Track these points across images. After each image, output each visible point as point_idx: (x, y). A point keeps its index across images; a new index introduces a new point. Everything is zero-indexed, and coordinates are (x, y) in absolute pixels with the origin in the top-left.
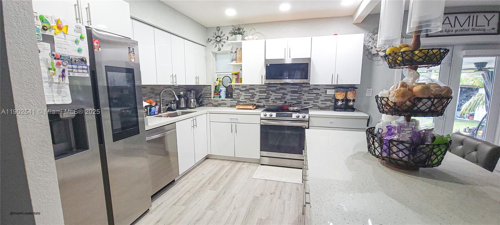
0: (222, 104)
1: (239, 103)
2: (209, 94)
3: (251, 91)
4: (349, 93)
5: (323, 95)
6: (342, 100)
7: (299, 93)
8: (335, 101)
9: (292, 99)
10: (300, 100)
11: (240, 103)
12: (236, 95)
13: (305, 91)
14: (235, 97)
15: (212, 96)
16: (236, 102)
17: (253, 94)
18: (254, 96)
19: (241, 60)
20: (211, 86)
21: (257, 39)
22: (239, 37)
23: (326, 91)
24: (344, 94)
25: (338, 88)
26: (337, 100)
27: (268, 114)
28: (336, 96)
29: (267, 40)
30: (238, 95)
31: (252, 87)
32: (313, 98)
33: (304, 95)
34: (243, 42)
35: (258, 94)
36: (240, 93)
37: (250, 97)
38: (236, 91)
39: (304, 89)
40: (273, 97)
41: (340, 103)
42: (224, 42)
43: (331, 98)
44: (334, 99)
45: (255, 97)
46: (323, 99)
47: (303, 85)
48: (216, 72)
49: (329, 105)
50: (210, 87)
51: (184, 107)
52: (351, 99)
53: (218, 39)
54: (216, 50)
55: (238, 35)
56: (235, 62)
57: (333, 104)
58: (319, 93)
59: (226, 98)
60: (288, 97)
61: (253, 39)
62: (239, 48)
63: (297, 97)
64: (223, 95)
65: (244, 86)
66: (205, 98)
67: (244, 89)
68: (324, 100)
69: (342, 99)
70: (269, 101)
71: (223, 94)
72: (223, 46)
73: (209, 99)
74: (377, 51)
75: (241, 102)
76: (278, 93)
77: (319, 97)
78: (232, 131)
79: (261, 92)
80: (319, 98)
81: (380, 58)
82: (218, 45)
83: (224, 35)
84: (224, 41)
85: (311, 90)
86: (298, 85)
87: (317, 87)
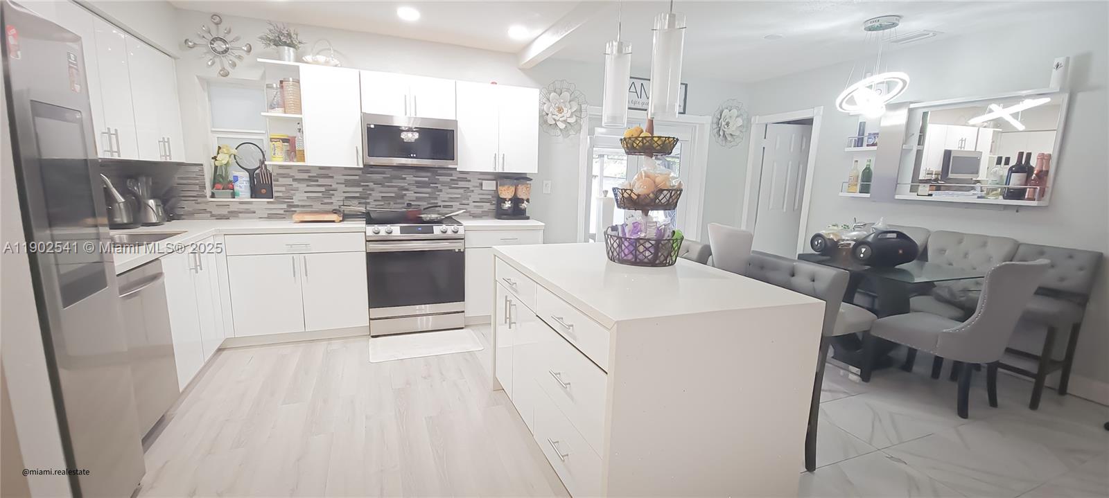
0: (240, 213)
1: (290, 210)
2: (197, 188)
3: (321, 181)
4: (520, 187)
5: (477, 190)
6: (510, 200)
7: (432, 187)
8: (497, 202)
9: (418, 199)
10: (436, 201)
11: (293, 209)
12: (283, 189)
13: (444, 184)
14: (280, 194)
15: (208, 192)
16: (285, 206)
17: (330, 187)
18: (331, 192)
19: (298, 108)
20: (202, 165)
21: (336, 66)
22: (289, 52)
23: (481, 184)
24: (513, 189)
25: (502, 178)
26: (502, 201)
27: (383, 229)
28: (499, 192)
29: (362, 71)
30: (288, 191)
31: (326, 172)
32: (459, 196)
33: (441, 191)
34: (301, 66)
35: (342, 188)
36: (294, 186)
37: (320, 195)
38: (280, 179)
39: (441, 178)
40: (376, 195)
41: (508, 205)
42: (240, 57)
43: (490, 197)
44: (495, 199)
45: (333, 195)
46: (477, 198)
47: (439, 172)
48: (213, 129)
49: (486, 210)
50: (197, 169)
51: (125, 221)
52: (525, 197)
53: (219, 46)
54: (214, 73)
55: (286, 48)
56: (281, 110)
57: (493, 207)
58: (468, 188)
59: (252, 197)
60: (410, 195)
61: (327, 63)
62: (291, 79)
63: (427, 195)
64: (243, 189)
65: (306, 170)
66: (183, 199)
67: (305, 176)
68: (478, 200)
69: (510, 197)
70: (369, 203)
71: (243, 186)
72: (234, 65)
73: (200, 200)
74: (555, 120)
75: (297, 206)
76: (389, 187)
77: (469, 194)
78: (294, 272)
79: (347, 183)
80: (470, 196)
81: (559, 132)
82: (217, 60)
83: (237, 39)
84: (237, 53)
85: (456, 182)
86: (428, 171)
87: (465, 176)
